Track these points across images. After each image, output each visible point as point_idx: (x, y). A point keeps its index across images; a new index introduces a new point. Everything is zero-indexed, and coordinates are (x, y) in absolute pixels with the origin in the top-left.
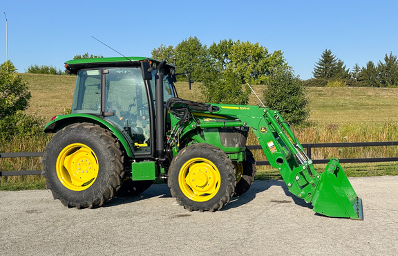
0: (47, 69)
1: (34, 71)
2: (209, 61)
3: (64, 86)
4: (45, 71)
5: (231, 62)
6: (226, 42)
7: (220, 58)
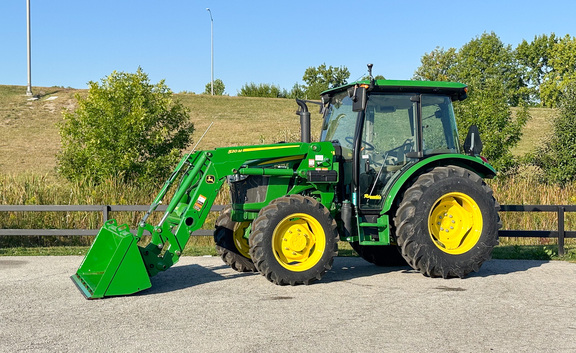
0: (267, 89)
1: (249, 92)
2: (515, 71)
3: (271, 114)
4: (263, 92)
5: (554, 71)
6: (545, 39)
7: (534, 65)
